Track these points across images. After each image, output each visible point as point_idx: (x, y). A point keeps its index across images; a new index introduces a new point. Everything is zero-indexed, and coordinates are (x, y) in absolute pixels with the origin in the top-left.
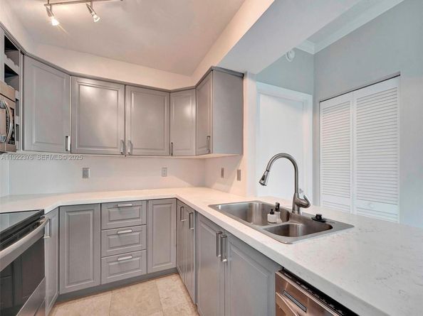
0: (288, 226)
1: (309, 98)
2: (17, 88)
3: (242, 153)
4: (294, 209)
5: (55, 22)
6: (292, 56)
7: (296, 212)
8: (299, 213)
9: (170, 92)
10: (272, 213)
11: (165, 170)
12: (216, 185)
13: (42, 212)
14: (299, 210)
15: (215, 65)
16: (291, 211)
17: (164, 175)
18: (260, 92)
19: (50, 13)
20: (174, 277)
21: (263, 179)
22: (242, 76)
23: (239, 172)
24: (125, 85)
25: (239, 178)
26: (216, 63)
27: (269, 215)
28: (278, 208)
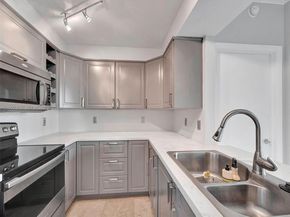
0: (246, 186)
1: (279, 49)
2: (54, 72)
3: (202, 106)
4: (254, 168)
5: (69, 29)
6: (256, 11)
7: (258, 173)
8: (261, 174)
9: (145, 62)
10: (228, 169)
11: (143, 118)
12: (181, 131)
13: (63, 146)
14: (261, 171)
15: (176, 35)
16: (251, 170)
17: (143, 122)
18: (219, 52)
19: (66, 23)
20: (147, 198)
21: (217, 135)
22: (201, 40)
23: (199, 122)
24: (115, 62)
25: (199, 128)
26: (176, 33)
27: (224, 170)
28: (235, 163)
